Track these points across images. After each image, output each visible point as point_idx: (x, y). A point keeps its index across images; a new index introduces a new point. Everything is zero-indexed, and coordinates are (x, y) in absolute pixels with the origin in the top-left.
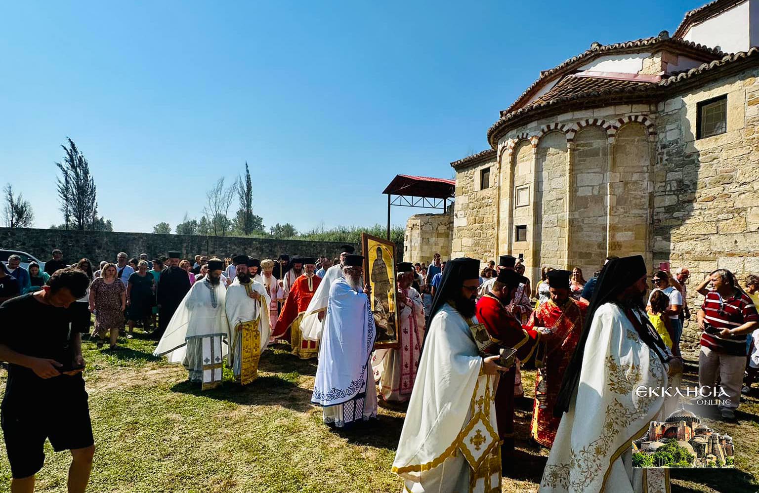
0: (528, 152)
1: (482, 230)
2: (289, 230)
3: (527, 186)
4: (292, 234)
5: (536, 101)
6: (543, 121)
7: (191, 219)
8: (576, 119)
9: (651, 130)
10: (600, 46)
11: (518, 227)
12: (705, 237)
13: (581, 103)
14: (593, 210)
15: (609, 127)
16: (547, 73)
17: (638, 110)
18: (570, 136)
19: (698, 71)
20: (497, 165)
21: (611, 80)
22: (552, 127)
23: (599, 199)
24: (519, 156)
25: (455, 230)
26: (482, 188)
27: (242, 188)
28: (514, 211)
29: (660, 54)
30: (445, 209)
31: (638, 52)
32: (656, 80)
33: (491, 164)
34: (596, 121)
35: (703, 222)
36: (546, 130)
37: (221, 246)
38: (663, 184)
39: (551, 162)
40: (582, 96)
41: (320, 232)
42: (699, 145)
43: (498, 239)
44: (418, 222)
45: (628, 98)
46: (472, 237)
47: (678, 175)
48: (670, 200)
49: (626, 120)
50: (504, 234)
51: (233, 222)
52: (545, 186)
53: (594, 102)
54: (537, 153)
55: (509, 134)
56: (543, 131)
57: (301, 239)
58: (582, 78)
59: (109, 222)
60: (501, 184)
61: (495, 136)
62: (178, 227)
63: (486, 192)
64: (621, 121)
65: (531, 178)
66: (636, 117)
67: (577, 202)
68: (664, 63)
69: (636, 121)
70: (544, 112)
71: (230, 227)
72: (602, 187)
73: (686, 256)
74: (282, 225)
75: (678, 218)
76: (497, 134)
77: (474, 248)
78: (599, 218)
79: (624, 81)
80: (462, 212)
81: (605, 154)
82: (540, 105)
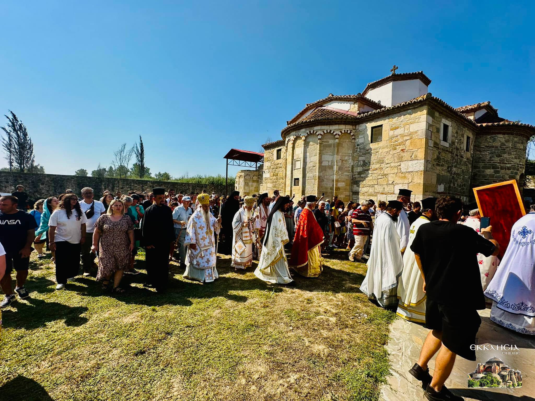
0: (300, 143)
1: (277, 179)
2: (166, 176)
3: (300, 159)
4: (168, 179)
5: (304, 118)
6: (308, 129)
7: (102, 167)
8: (322, 129)
9: (353, 137)
10: (333, 96)
11: (295, 179)
12: (372, 186)
13: (325, 122)
14: (329, 172)
15: (336, 134)
16: (309, 105)
17: (348, 128)
18: (320, 137)
19: (372, 113)
20: (285, 148)
21: (337, 113)
22: (312, 132)
23: (331, 167)
24: (296, 145)
25: (264, 179)
26: (277, 159)
27: (138, 150)
28: (293, 171)
29: (357, 103)
30: (256, 168)
31: (349, 101)
32: (356, 115)
33: (282, 147)
34: (331, 131)
35: (372, 179)
36: (309, 133)
37: (127, 184)
38: (357, 162)
39: (311, 148)
40: (325, 119)
41: (186, 177)
42: (372, 146)
43: (285, 184)
44: (243, 174)
45: (345, 122)
46: (272, 183)
47: (363, 158)
48: (360, 169)
49: (343, 132)
50: (288, 182)
51: (130, 170)
52: (308, 160)
53: (330, 122)
54: (304, 144)
55: (292, 133)
56: (307, 133)
57: (176, 181)
58: (324, 110)
59: (42, 168)
60: (287, 158)
61: (285, 134)
62: (93, 172)
63: (279, 161)
64: (341, 132)
65: (302, 156)
66: (347, 131)
67: (322, 168)
68: (359, 107)
69: (347, 132)
70: (308, 125)
71: (129, 173)
72: (333, 162)
73: (365, 194)
74: (162, 173)
75: (363, 177)
76: (286, 133)
78: (331, 176)
79: (342, 114)
80: (267, 170)
81: (334, 147)
82: (306, 121)
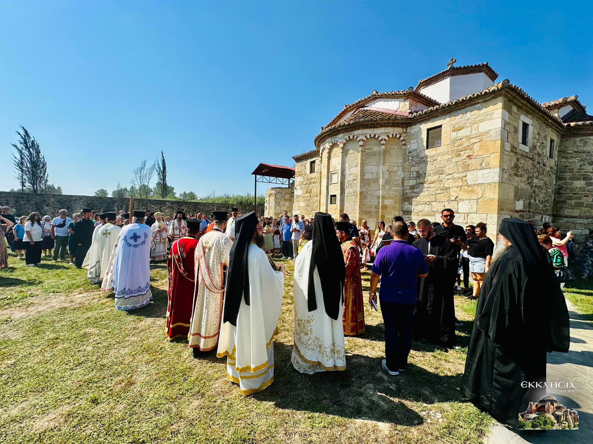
0: (337, 151)
1: (311, 197)
2: (192, 195)
3: (337, 172)
4: (194, 198)
5: (342, 122)
6: (346, 133)
7: (123, 187)
8: (364, 134)
9: (403, 143)
10: (377, 93)
11: (332, 196)
12: (429, 203)
13: (367, 125)
14: (373, 186)
15: (382, 140)
16: (348, 106)
17: (398, 131)
18: (361, 143)
19: (428, 111)
20: (320, 159)
21: (383, 113)
22: (351, 138)
23: (376, 181)
24: (332, 154)
25: (295, 197)
26: (311, 173)
27: (159, 168)
28: (329, 186)
29: (409, 100)
30: (289, 185)
31: (398, 98)
32: (406, 114)
33: (316, 158)
34: (375, 135)
35: (429, 194)
36: (348, 139)
37: (143, 205)
38: (409, 173)
39: (350, 158)
40: (368, 121)
41: (212, 197)
42: (428, 152)
43: (320, 203)
44: (273, 192)
45: (392, 123)
46: (305, 201)
47: (416, 169)
48: (412, 182)
49: (391, 136)
50: (323, 200)
51: (153, 190)
52: (347, 172)
53: (374, 124)
54: (343, 153)
55: (327, 140)
56: (346, 139)
57: (200, 202)
58: (367, 110)
59: (59, 188)
60: (322, 170)
61: (319, 141)
62: (114, 192)
63: (313, 175)
64: (388, 136)
65: (339, 167)
66: (396, 135)
67: (364, 182)
68: (411, 105)
69: (396, 137)
70: (347, 128)
71: (152, 193)
72: (378, 173)
73: (420, 213)
74: (187, 192)
75: (416, 193)
76: (320, 140)
77: (306, 208)
78: (376, 192)
79: (390, 114)
80: (299, 187)
81: (379, 155)
82: (345, 124)
